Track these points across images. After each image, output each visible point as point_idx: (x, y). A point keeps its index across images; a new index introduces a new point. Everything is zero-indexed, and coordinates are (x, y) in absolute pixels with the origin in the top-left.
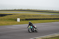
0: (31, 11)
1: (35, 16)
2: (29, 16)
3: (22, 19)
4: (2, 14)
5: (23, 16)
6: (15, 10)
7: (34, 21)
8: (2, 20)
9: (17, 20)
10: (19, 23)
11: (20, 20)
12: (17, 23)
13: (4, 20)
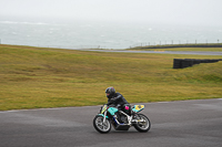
8: (180, 80)
13: (189, 79)
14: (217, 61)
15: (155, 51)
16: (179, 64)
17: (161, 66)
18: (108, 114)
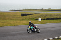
0: (52, 10)
1: (57, 15)
2: (51, 15)
3: (43, 18)
4: (24, 14)
5: (45, 16)
6: (36, 10)
7: (56, 20)
8: (23, 19)
9: (38, 20)
10: (40, 23)
11: (42, 20)
12: (39, 22)
13: (26, 19)
14: (33, 14)
15: (16, 11)
16: (23, 15)
17: (18, 16)
18: (31, 28)
